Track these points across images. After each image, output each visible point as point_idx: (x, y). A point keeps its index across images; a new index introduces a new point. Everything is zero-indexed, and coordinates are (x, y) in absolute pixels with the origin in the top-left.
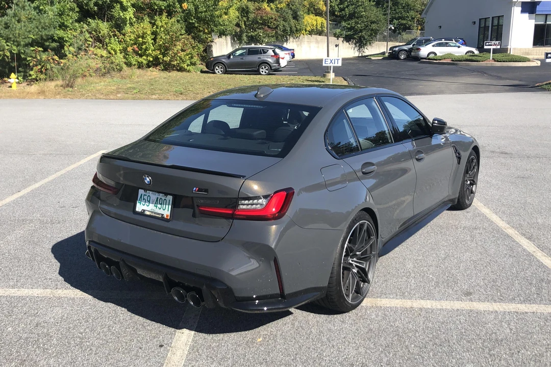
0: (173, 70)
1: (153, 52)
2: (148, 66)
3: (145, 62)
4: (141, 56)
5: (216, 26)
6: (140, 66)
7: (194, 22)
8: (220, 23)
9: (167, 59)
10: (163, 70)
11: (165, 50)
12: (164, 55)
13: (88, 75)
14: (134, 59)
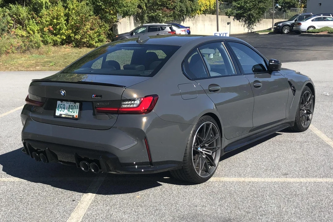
0: (84, 47)
1: (66, 31)
2: (62, 44)
3: (59, 40)
4: (56, 35)
5: (120, 7)
6: (55, 44)
7: (101, 4)
8: (123, 5)
9: (78, 37)
10: (74, 47)
11: (76, 29)
12: (76, 34)
13: (11, 52)
14: (50, 38)
